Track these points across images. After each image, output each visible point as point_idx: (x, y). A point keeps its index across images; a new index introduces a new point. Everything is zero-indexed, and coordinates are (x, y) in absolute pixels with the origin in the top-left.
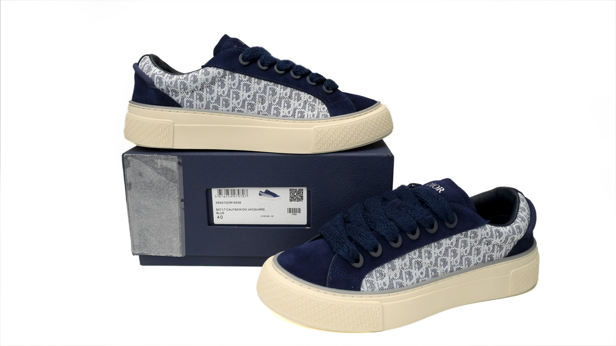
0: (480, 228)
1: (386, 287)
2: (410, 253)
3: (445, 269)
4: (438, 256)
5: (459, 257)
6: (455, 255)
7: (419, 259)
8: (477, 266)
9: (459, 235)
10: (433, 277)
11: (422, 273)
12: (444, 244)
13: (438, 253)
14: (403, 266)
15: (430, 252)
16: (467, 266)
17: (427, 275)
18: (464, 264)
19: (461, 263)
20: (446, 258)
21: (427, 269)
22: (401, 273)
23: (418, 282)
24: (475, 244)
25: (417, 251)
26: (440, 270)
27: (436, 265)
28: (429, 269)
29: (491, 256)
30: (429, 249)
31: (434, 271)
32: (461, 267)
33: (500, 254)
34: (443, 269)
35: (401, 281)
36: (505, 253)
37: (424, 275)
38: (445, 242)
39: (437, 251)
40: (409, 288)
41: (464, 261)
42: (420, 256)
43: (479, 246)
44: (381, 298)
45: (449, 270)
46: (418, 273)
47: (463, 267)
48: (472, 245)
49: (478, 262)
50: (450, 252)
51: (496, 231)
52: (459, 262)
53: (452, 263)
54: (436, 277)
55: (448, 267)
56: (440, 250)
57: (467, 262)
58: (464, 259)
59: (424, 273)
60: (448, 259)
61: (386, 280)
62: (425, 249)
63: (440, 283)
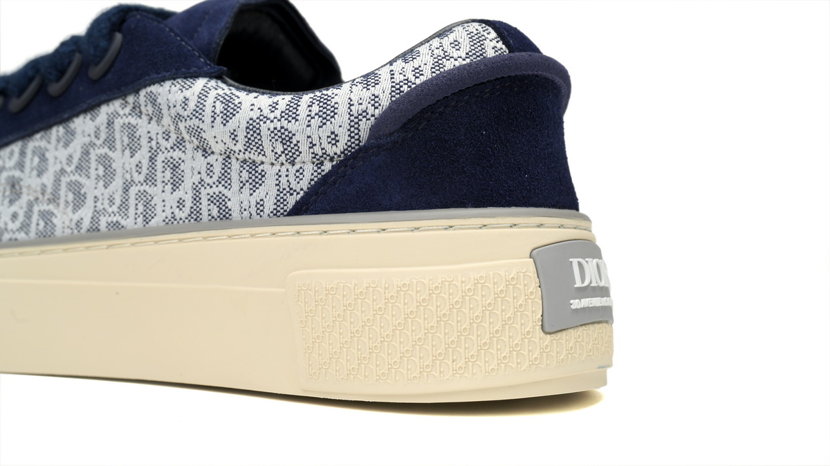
0: (168, 84)
3: (76, 217)
5: (117, 184)
6: (108, 175)
7: (17, 173)
8: (171, 226)
9: (116, 105)
10: (38, 234)
12: (79, 131)
13: (64, 161)
15: (44, 155)
16: (140, 220)
17: (25, 227)
18: (132, 211)
19: (124, 206)
20: (83, 180)
21: (30, 206)
24: (164, 143)
25: (16, 147)
27: (54, 199)
28: (36, 209)
29: (219, 201)
30: (43, 144)
31: (46, 216)
32: (123, 222)
33: (253, 200)
34: (71, 214)
36: (280, 201)
37: (18, 224)
38: (83, 125)
39: (63, 154)
41: (132, 201)
42: (20, 165)
43: (177, 154)
45: (86, 224)
47: (128, 223)
48: (154, 143)
49: (178, 214)
50: (93, 164)
51: (227, 102)
52: (118, 202)
53: (99, 204)
54: (47, 237)
55: (86, 213)
56: (70, 150)
57: (141, 208)
58: (133, 191)
59: (21, 218)
60: (90, 186)
62: (37, 141)
63: (55, 256)
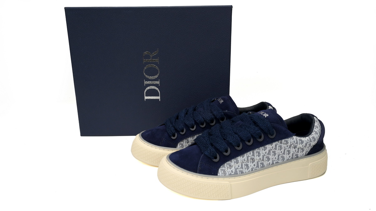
0: (289, 138)
1: (233, 173)
2: (247, 153)
3: (269, 163)
4: (264, 155)
5: (277, 155)
6: (275, 154)
7: (253, 157)
8: (288, 161)
9: (277, 142)
10: (261, 167)
11: (254, 165)
13: (264, 153)
14: (243, 161)
15: (259, 153)
16: (282, 161)
17: (258, 166)
18: (280, 159)
19: (278, 159)
20: (269, 156)
22: (242, 165)
23: (252, 170)
24: (287, 148)
25: (251, 152)
26: (265, 163)
27: (263, 160)
28: (259, 163)
29: (297, 155)
30: (259, 151)
31: (262, 164)
32: (278, 161)
33: (302, 154)
34: (267, 162)
35: (242, 169)
36: (306, 153)
37: (256, 166)
38: (269, 147)
40: (247, 174)
41: (280, 158)
42: (253, 155)
43: (289, 149)
44: (230, 179)
45: (271, 163)
46: (252, 165)
47: (280, 161)
48: (285, 148)
49: (289, 158)
50: (271, 153)
51: (300, 140)
52: (277, 158)
53: (273, 159)
54: (263, 167)
55: (271, 161)
56: (266, 151)
57: (282, 159)
58: (280, 156)
60: (271, 157)
61: (233, 169)
62: (256, 150)
63: (266, 171)
